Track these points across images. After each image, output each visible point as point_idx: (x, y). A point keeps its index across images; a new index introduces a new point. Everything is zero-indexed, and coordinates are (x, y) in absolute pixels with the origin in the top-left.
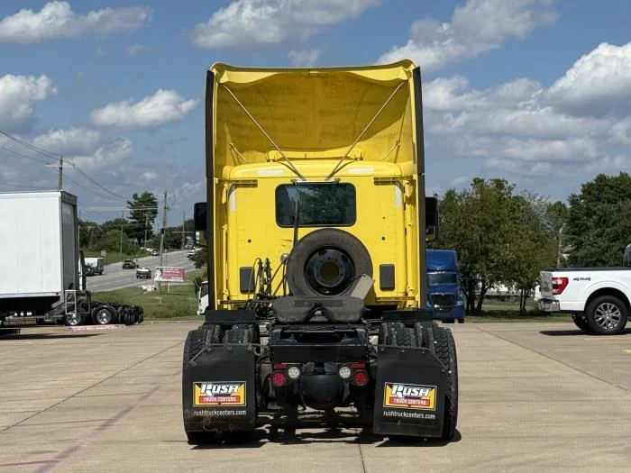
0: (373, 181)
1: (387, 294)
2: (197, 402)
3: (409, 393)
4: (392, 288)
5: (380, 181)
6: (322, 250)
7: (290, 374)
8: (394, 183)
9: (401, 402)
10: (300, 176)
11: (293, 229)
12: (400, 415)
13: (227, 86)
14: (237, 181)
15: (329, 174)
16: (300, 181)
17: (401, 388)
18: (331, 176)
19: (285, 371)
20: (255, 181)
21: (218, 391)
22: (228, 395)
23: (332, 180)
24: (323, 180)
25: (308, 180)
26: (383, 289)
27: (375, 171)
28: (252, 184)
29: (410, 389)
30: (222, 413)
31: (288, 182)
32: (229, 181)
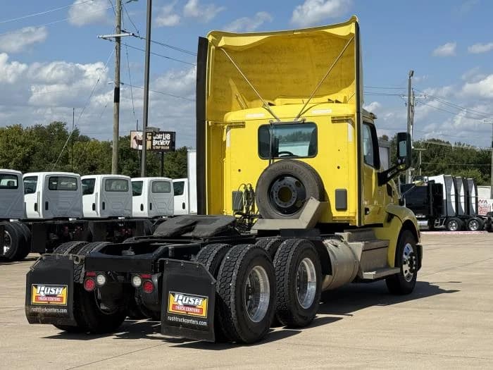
0: (331, 119)
1: (341, 214)
2: (34, 301)
3: (187, 302)
4: (345, 209)
5: (336, 120)
6: (281, 177)
7: (98, 281)
8: (347, 121)
9: (181, 309)
10: (276, 118)
11: (268, 161)
12: (180, 320)
13: (224, 48)
14: (231, 123)
15: (297, 115)
16: (275, 121)
17: (181, 297)
18: (299, 117)
19: (95, 277)
20: (243, 123)
21: (48, 292)
22: (55, 296)
23: (299, 120)
24: (292, 120)
25: (282, 121)
26: (338, 209)
27: (332, 111)
28: (241, 125)
29: (188, 299)
30: (50, 310)
31: (267, 123)
32: (226, 123)
